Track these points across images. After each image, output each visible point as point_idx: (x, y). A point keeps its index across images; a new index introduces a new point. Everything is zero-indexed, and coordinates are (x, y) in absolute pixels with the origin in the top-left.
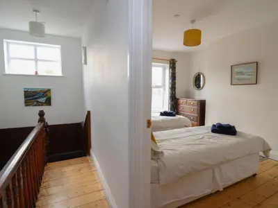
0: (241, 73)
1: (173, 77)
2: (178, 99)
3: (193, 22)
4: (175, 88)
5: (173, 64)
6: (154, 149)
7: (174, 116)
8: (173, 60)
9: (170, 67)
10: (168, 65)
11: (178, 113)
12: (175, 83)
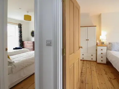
1: (21, 32)
4: (22, 37)
6: (10, 61)
9: (19, 27)
11: (23, 48)
12: (22, 35)
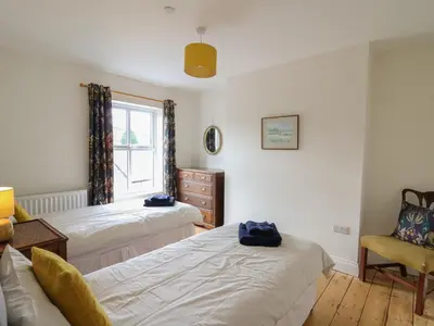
0: (276, 131)
2: (179, 170)
3: (201, 30)
5: (169, 110)
7: (172, 205)
8: (169, 101)
9: (165, 114)
10: (161, 110)
12: (174, 142)
